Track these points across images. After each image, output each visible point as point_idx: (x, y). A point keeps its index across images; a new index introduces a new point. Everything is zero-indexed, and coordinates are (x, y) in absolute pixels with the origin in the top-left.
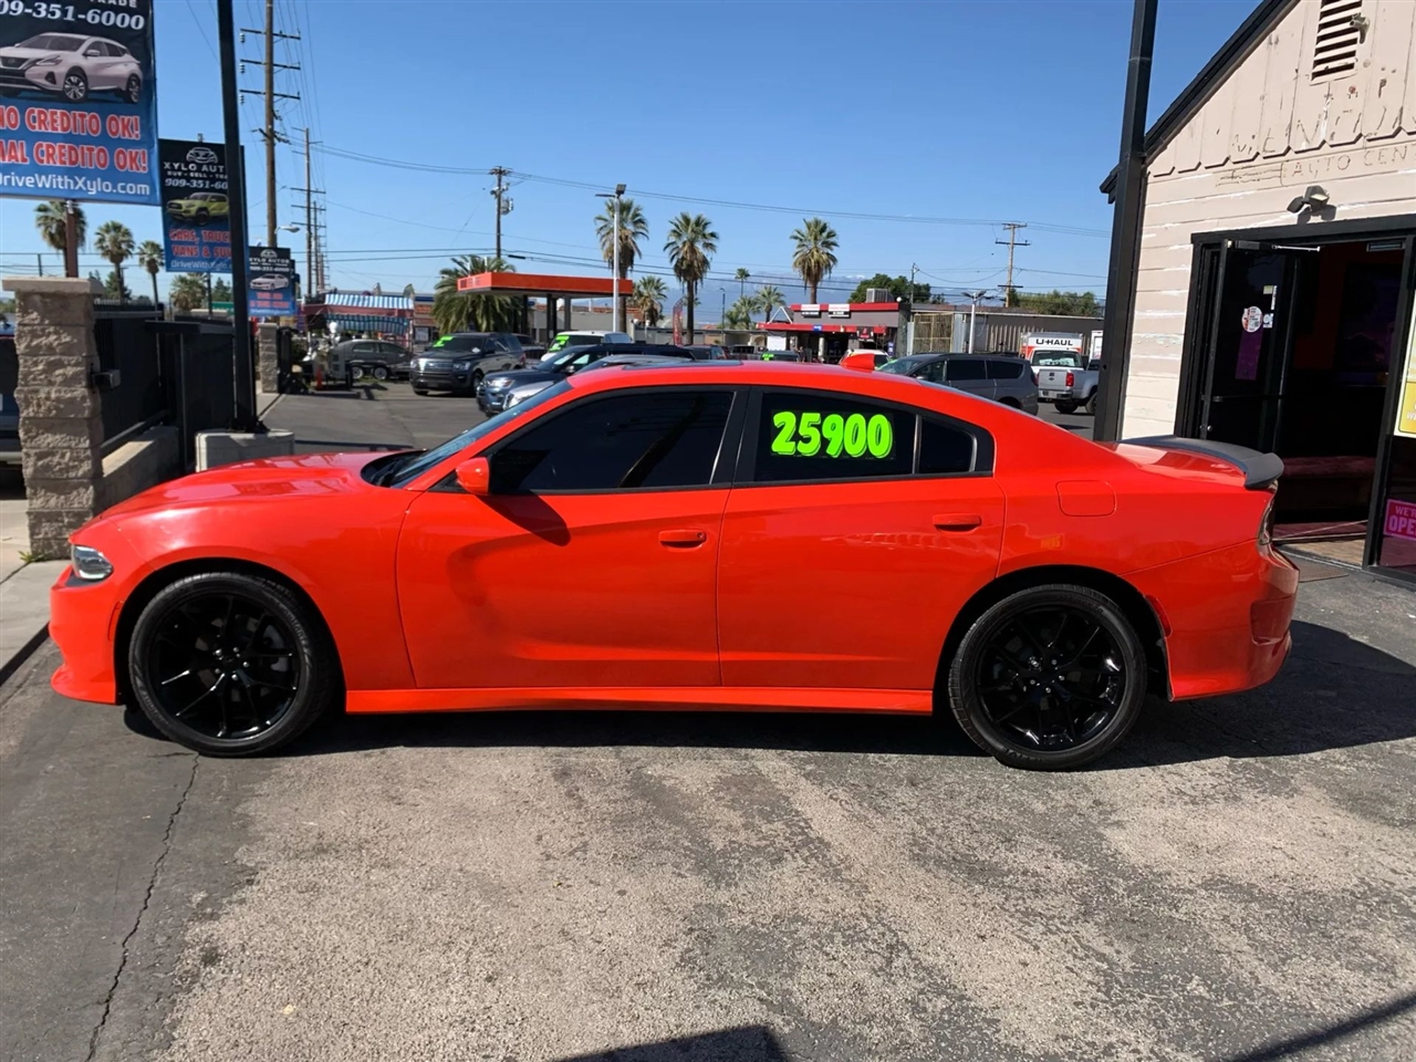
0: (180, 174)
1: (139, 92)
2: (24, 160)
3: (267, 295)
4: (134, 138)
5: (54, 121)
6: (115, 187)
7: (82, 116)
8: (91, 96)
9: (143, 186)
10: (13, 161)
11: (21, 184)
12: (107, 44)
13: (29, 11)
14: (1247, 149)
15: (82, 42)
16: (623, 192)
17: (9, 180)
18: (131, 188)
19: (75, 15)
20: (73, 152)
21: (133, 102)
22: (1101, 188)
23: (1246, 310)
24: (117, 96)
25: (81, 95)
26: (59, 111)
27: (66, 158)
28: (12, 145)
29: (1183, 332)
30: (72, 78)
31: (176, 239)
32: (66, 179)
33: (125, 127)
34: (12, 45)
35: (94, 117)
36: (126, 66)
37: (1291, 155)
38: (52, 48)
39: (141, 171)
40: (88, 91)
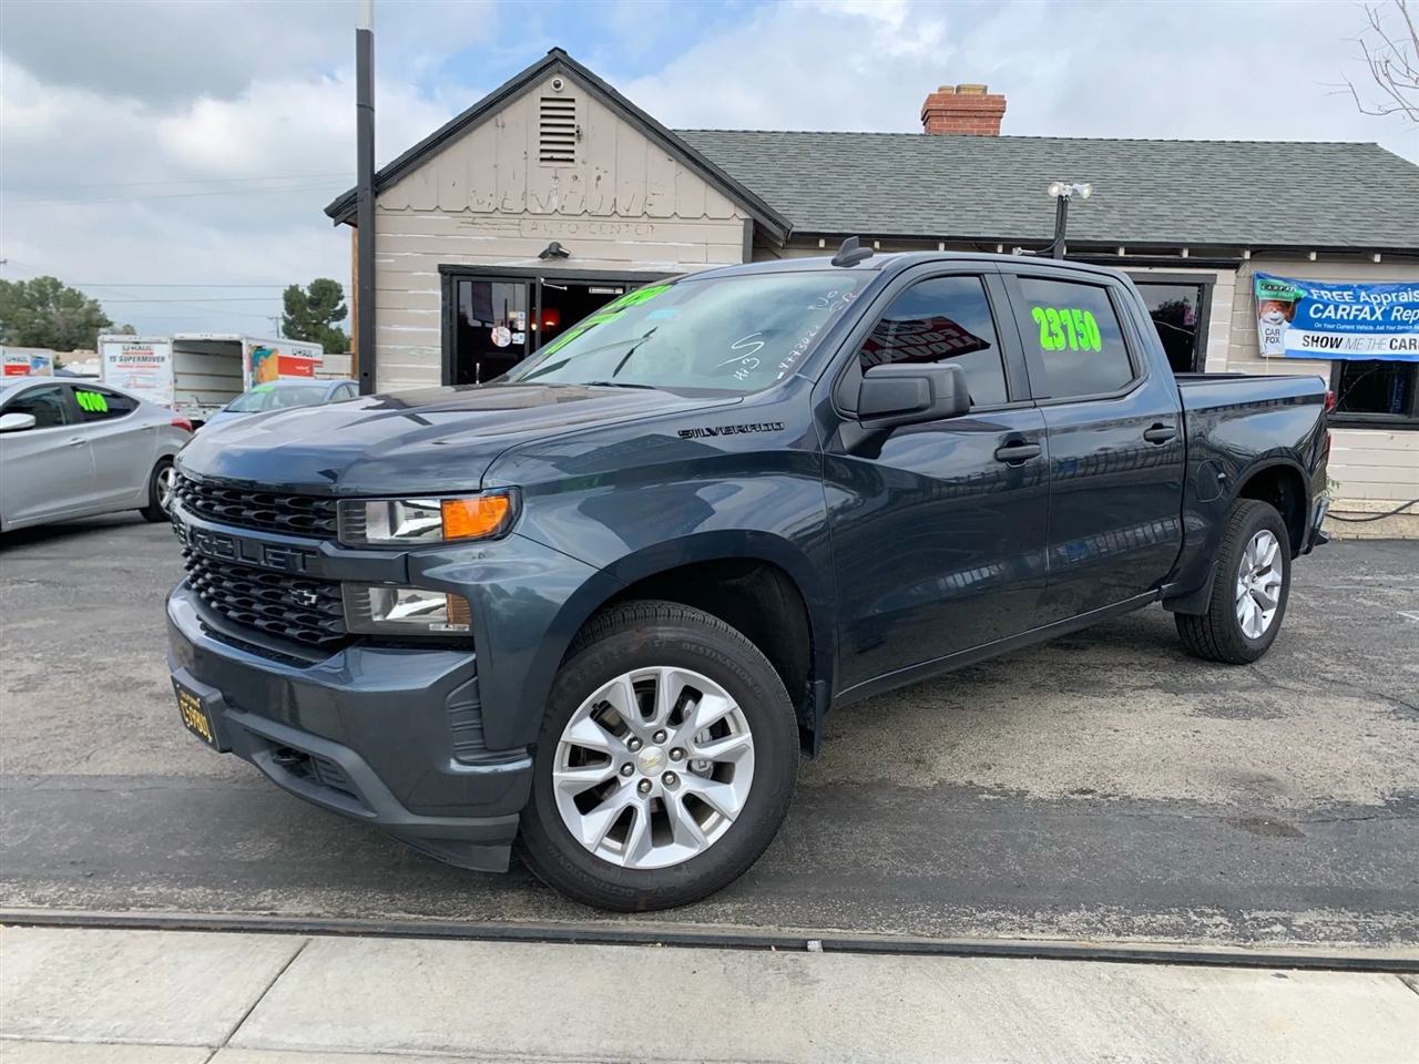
14: (486, 204)
22: (325, 211)
23: (495, 330)
29: (439, 345)
37: (528, 215)
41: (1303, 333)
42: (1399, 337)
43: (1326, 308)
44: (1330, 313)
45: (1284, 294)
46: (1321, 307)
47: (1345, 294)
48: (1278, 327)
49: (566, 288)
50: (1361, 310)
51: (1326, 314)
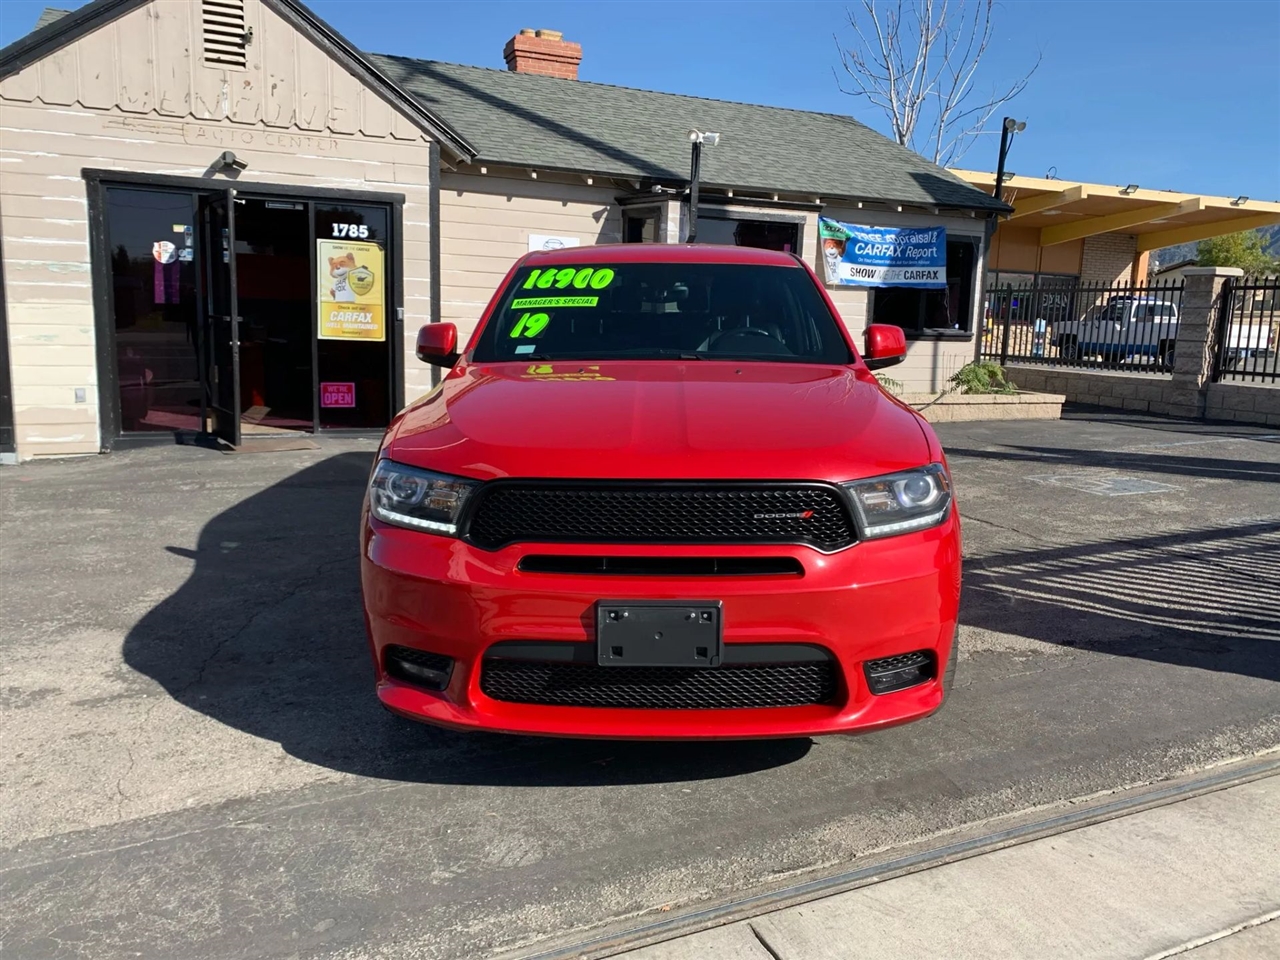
14: (140, 102)
23: (156, 244)
29: (87, 260)
37: (192, 119)
41: (849, 266)
42: (910, 269)
43: (866, 244)
44: (868, 250)
45: (839, 234)
46: (863, 245)
47: (877, 236)
48: (834, 260)
49: (244, 202)
50: (887, 249)
51: (866, 251)
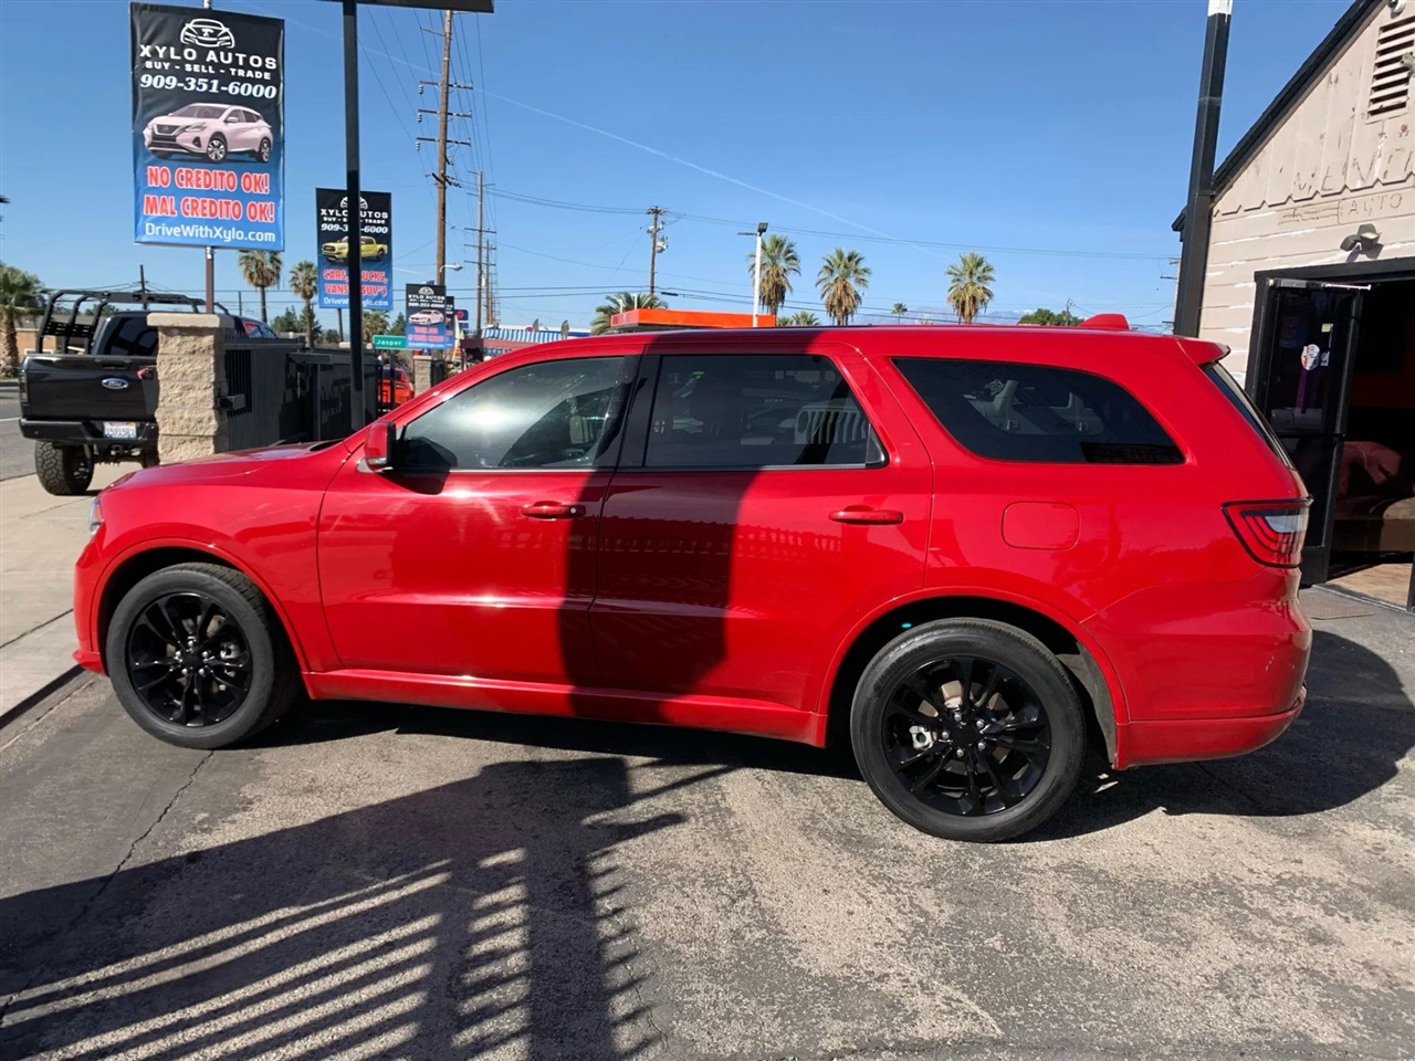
0: (334, 219)
1: (270, 152)
2: (173, 213)
3: (424, 330)
4: (264, 192)
5: (198, 179)
6: (246, 235)
7: (222, 175)
8: (229, 157)
9: (270, 234)
10: (164, 214)
11: (169, 234)
12: (244, 112)
13: (181, 85)
14: (1307, 186)
15: (224, 110)
16: (764, 230)
17: (160, 231)
18: (260, 237)
19: (219, 88)
20: (213, 207)
21: (264, 162)
22: (1173, 226)
23: (1305, 348)
24: (251, 156)
25: (221, 156)
26: (202, 171)
27: (207, 211)
28: (164, 199)
29: (1245, 369)
30: (214, 142)
31: (329, 278)
32: (207, 229)
33: (257, 183)
34: (166, 114)
35: (231, 175)
36: (261, 129)
37: (1347, 193)
38: (199, 116)
39: (269, 221)
40: (227, 153)
49: (1370, 287)
